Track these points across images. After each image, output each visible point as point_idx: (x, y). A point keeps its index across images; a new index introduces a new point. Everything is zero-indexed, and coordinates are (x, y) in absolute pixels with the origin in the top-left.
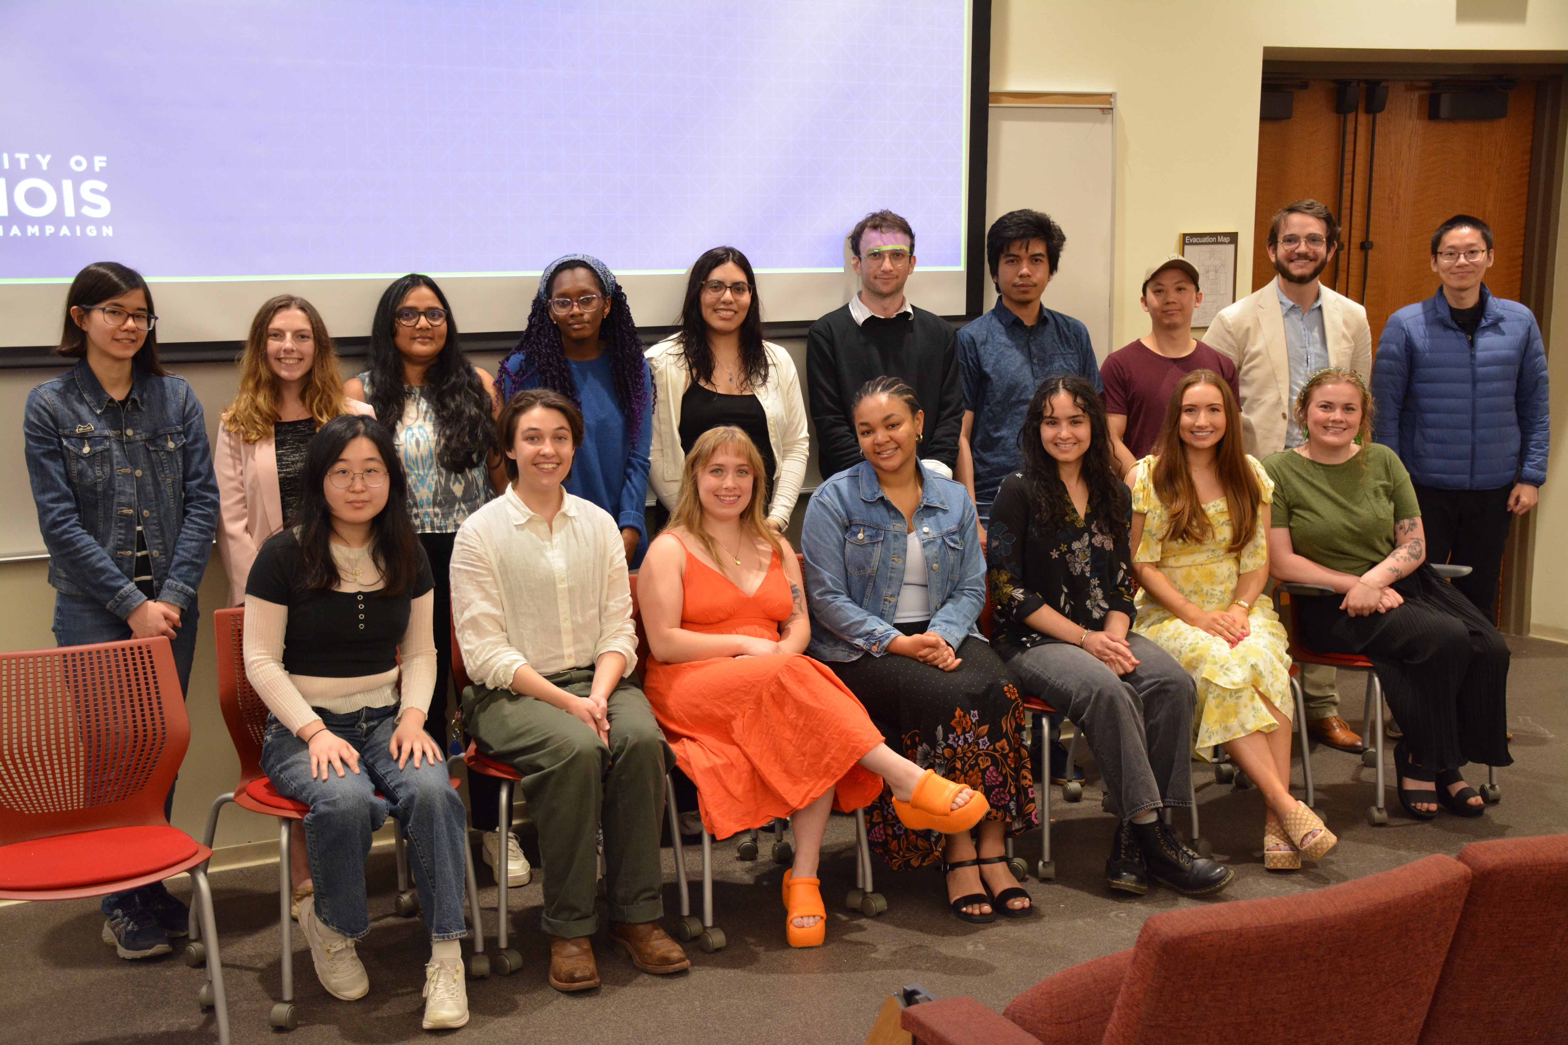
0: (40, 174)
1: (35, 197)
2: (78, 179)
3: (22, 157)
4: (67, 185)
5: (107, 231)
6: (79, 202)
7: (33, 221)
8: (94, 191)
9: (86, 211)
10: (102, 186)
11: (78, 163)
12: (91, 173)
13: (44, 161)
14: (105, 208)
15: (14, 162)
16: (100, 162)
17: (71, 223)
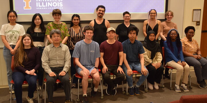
0: (55, 2)
1: (55, 4)
4: (58, 3)
5: (62, 8)
6: (59, 5)
7: (55, 7)
9: (60, 6)
12: (61, 2)
13: (56, 0)
14: (62, 5)
15: (53, 0)
16: (62, 0)
17: (58, 7)
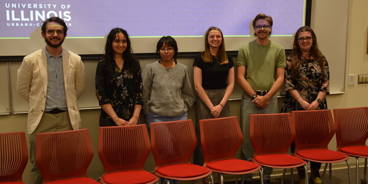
0: (53, 10)
2: (63, 11)
3: (49, 5)
4: (60, 12)
6: (63, 17)
8: (67, 14)
10: (69, 13)
11: (63, 7)
12: (66, 9)
13: (55, 6)
14: (70, 18)
15: (47, 6)
16: (68, 6)
